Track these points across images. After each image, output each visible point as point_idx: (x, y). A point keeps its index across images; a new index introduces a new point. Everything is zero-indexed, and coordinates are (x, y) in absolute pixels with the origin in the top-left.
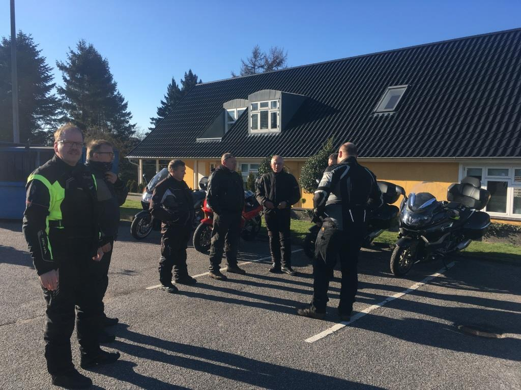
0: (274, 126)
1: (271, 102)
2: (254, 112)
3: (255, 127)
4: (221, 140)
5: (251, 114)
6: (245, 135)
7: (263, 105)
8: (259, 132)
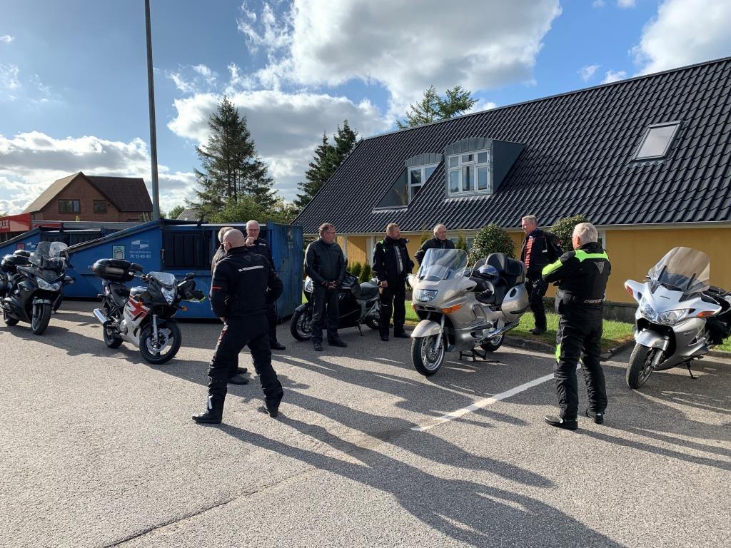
0: (482, 187)
1: (478, 154)
2: (454, 168)
3: (455, 188)
4: (407, 209)
5: (449, 171)
6: (441, 200)
7: (464, 159)
8: (461, 195)
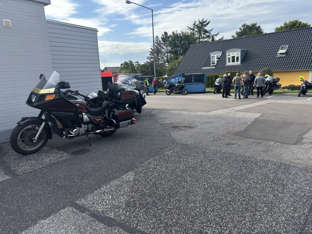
0: (237, 61)
1: (236, 53)
2: (229, 57)
3: (229, 62)
4: (214, 67)
6: (225, 65)
7: (232, 54)
8: (231, 64)
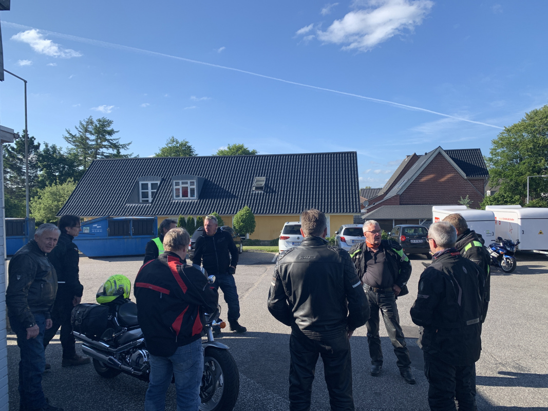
0: (192, 195)
1: (190, 182)
2: (177, 187)
3: (178, 196)
5: (175, 187)
7: (183, 183)
8: (181, 199)
